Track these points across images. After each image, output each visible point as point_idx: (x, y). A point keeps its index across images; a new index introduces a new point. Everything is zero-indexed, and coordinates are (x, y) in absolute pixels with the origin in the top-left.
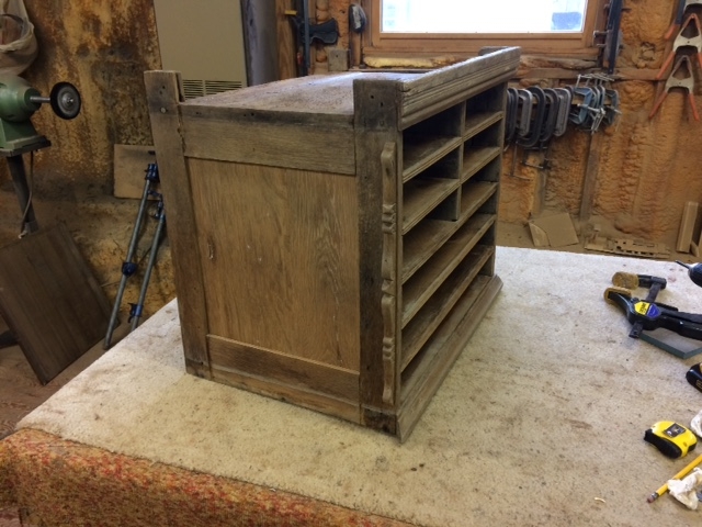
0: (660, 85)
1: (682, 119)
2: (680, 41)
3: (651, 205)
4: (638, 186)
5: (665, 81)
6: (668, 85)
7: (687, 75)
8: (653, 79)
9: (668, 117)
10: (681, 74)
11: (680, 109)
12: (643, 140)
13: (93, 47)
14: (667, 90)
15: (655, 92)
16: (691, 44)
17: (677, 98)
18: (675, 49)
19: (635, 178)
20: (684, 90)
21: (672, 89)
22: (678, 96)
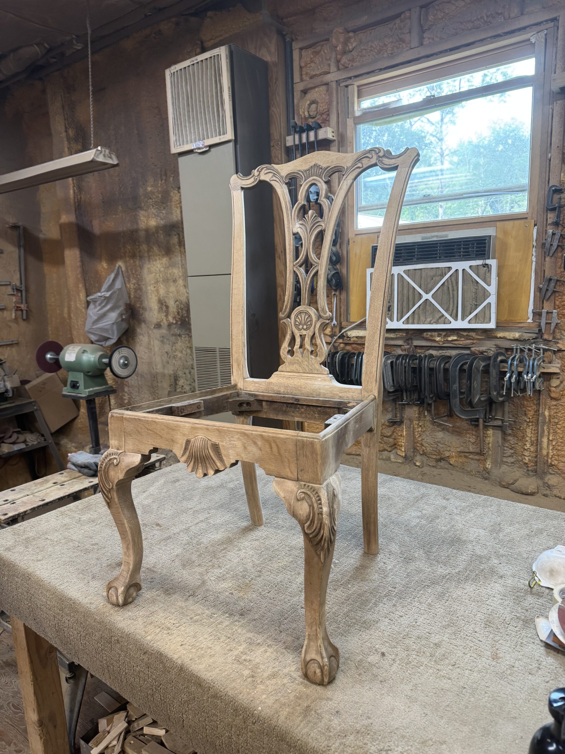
13: (164, 324)
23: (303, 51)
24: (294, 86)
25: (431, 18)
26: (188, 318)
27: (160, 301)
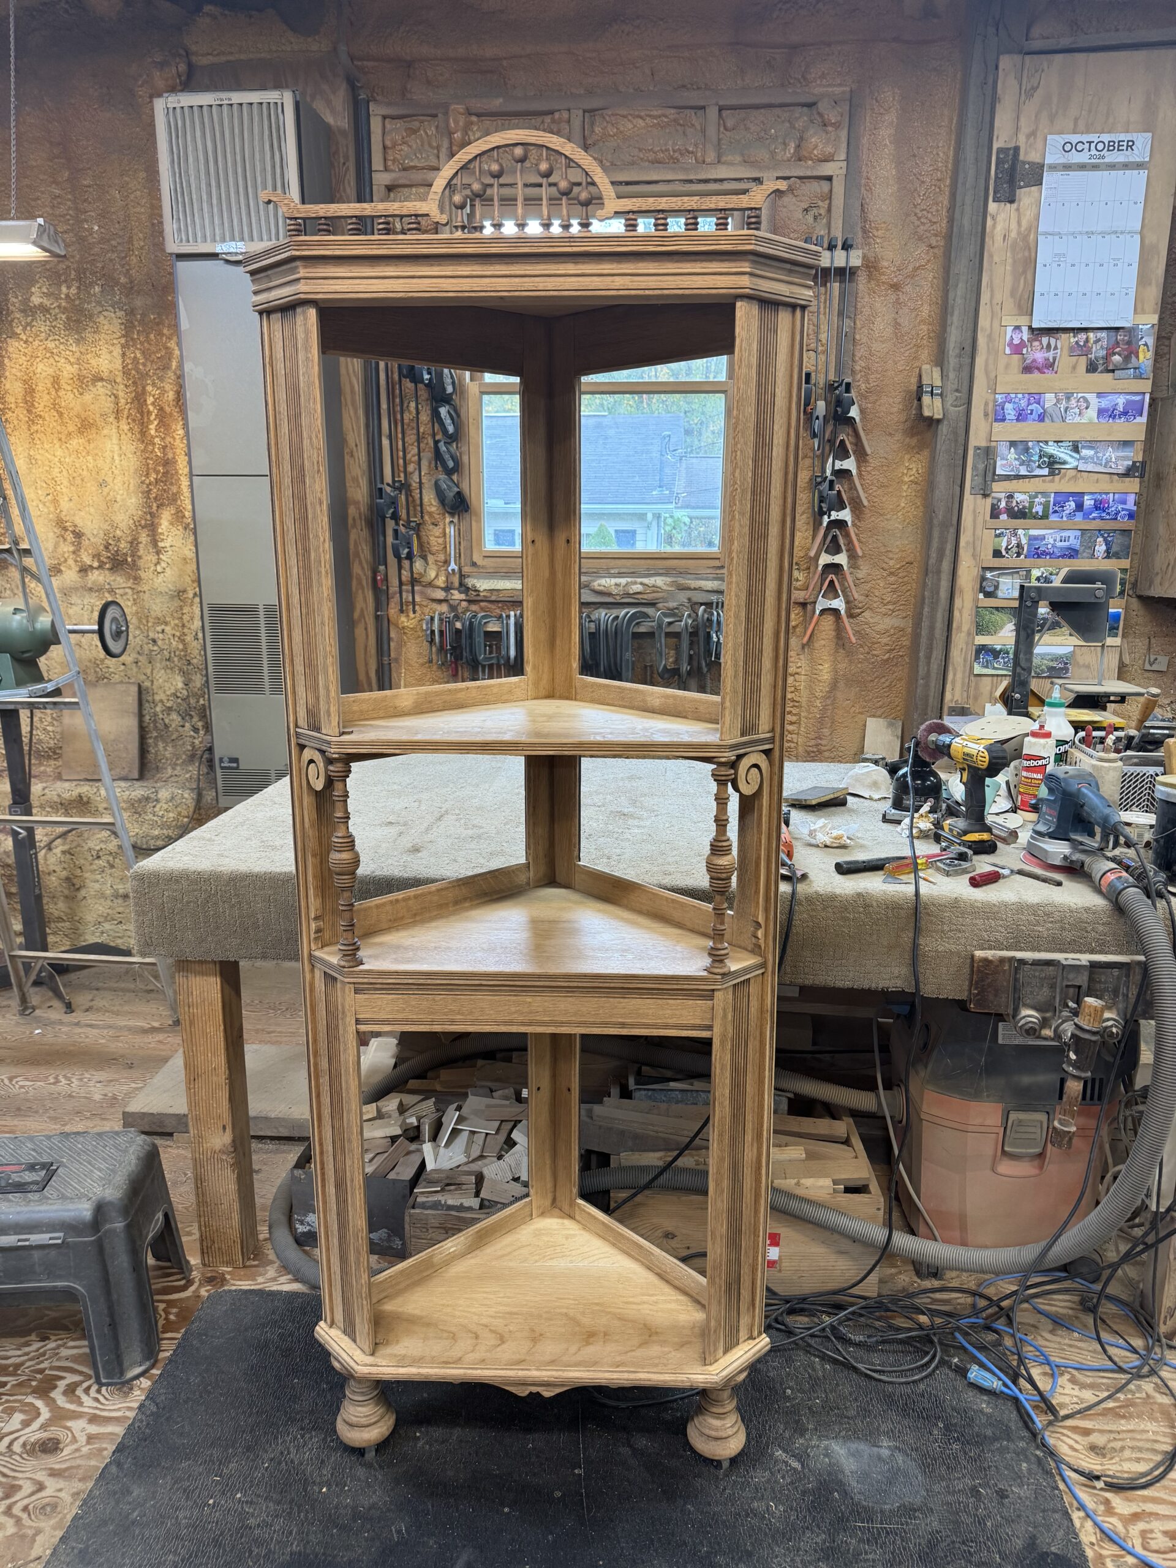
0: (809, 607)
1: (837, 644)
2: (825, 559)
3: (817, 745)
4: (800, 724)
5: (815, 603)
6: (819, 608)
7: (837, 596)
8: (802, 600)
9: (823, 642)
10: (831, 595)
11: (834, 633)
12: (799, 670)
13: (69, 566)
14: (818, 612)
15: (805, 615)
16: (835, 561)
17: (828, 621)
18: (820, 568)
19: (795, 715)
20: (835, 612)
21: (823, 611)
22: (829, 619)
23: (387, 120)
24: (373, 174)
25: (597, 130)
26: (133, 556)
27: (61, 524)
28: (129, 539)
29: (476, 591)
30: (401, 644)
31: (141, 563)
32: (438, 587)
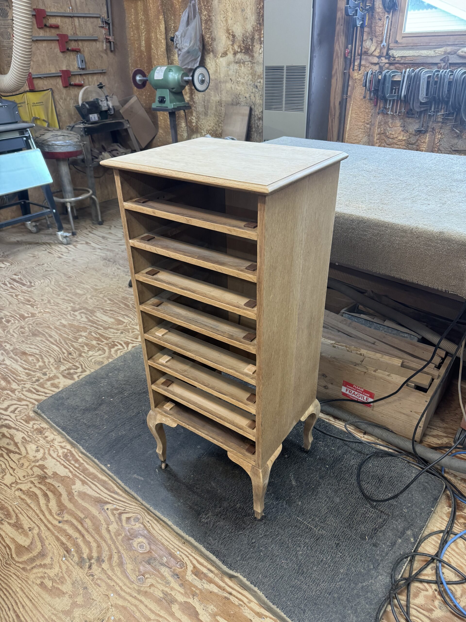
13: (230, 52)
26: (252, 46)
27: (228, 31)
28: (251, 37)
29: (393, 57)
30: (353, 88)
31: (255, 49)
32: (375, 56)
